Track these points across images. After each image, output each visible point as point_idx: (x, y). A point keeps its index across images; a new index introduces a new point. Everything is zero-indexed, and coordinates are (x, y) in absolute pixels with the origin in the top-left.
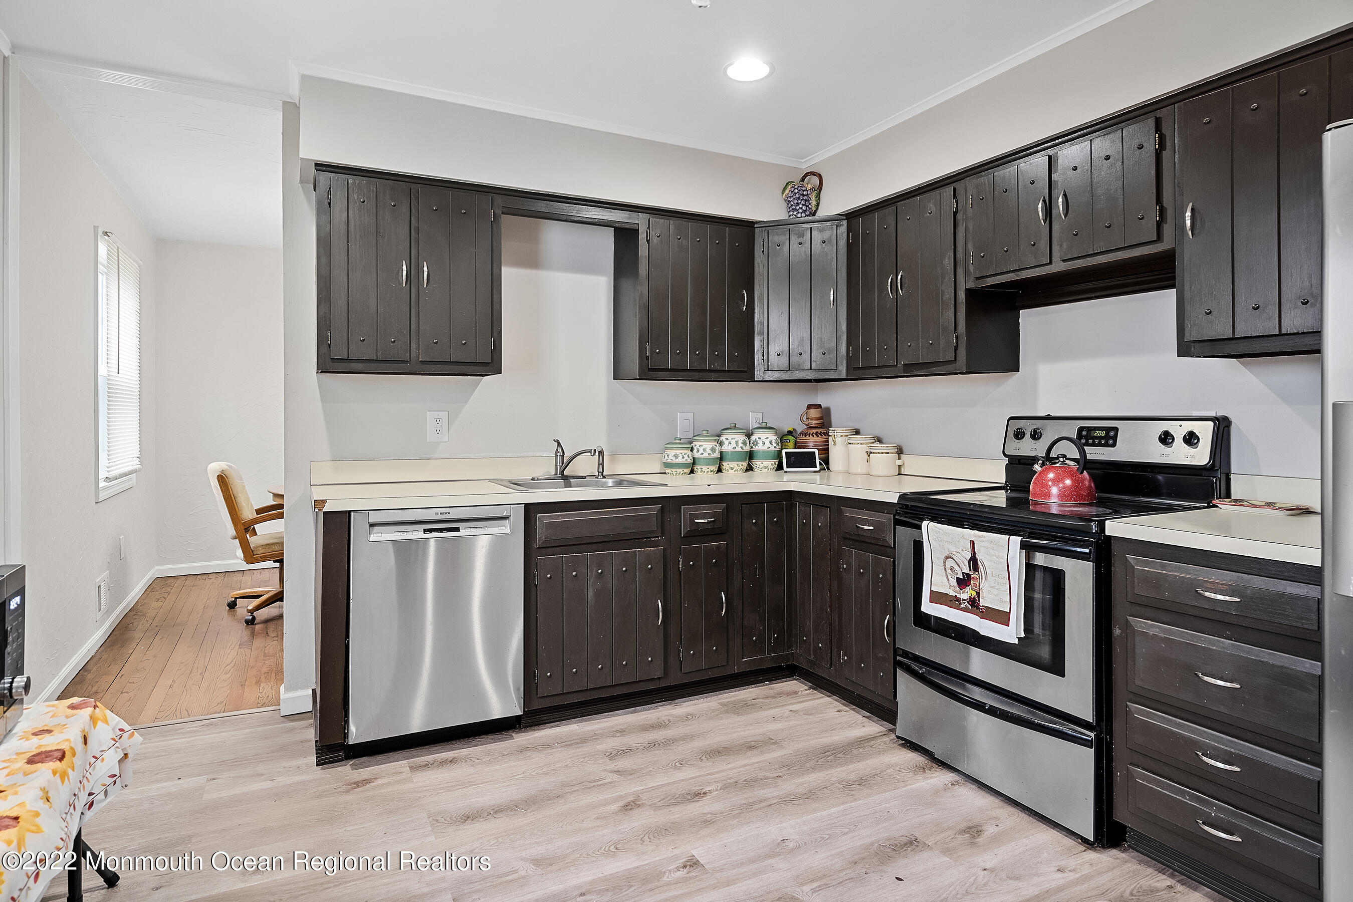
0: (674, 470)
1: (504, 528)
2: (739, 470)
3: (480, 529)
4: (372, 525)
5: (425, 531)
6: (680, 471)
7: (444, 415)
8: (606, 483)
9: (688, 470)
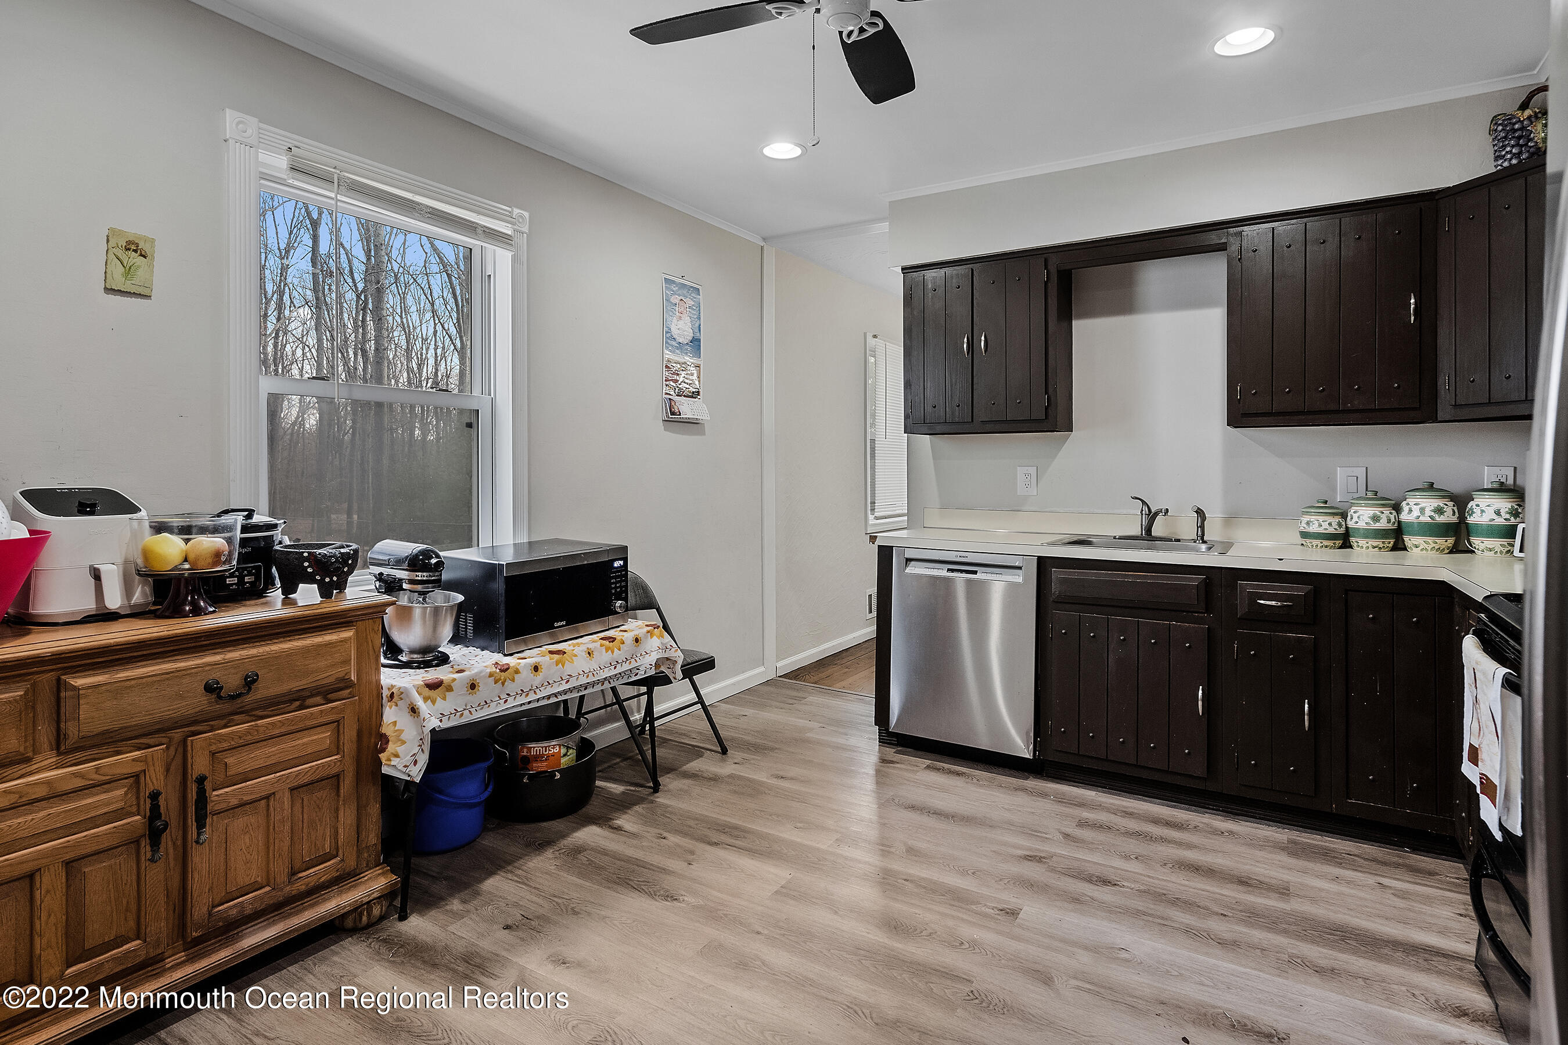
0: (1308, 541)
1: (1017, 578)
2: (1429, 549)
3: (995, 575)
4: (909, 560)
5: (949, 570)
6: (1315, 542)
7: (1032, 470)
8: (1200, 548)
9: (1339, 543)
